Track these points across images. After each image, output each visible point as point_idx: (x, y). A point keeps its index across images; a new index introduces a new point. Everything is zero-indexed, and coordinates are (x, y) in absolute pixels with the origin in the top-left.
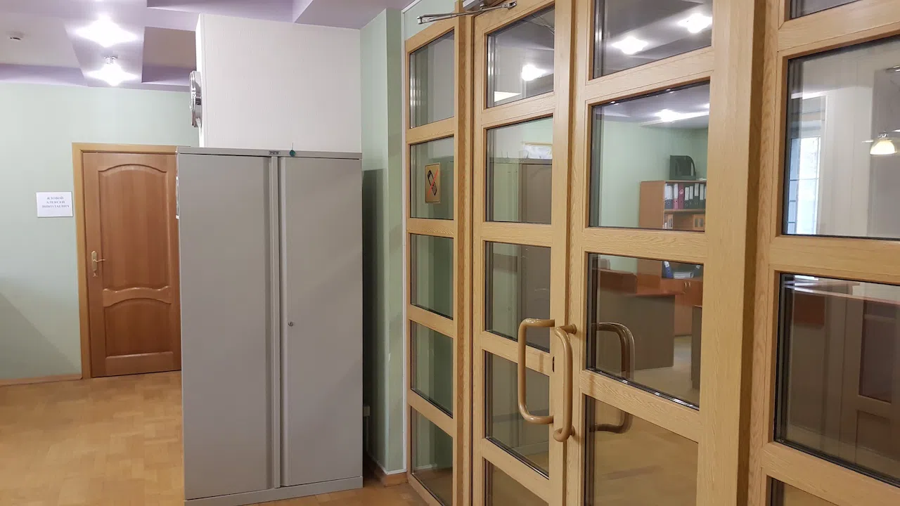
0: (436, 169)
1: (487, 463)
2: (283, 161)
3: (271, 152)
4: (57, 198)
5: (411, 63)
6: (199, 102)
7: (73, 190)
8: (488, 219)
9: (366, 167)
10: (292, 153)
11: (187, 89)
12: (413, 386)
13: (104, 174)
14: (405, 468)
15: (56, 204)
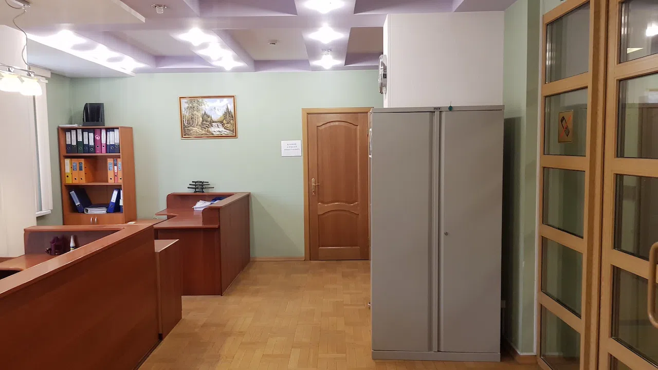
0: (569, 116)
1: (613, 359)
2: (444, 114)
3: (435, 108)
4: (292, 144)
5: (548, 32)
6: (385, 76)
7: (301, 138)
8: (619, 155)
9: (507, 116)
10: (451, 108)
11: (377, 67)
12: (543, 288)
13: (320, 128)
14: (535, 351)
15: (292, 148)
